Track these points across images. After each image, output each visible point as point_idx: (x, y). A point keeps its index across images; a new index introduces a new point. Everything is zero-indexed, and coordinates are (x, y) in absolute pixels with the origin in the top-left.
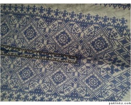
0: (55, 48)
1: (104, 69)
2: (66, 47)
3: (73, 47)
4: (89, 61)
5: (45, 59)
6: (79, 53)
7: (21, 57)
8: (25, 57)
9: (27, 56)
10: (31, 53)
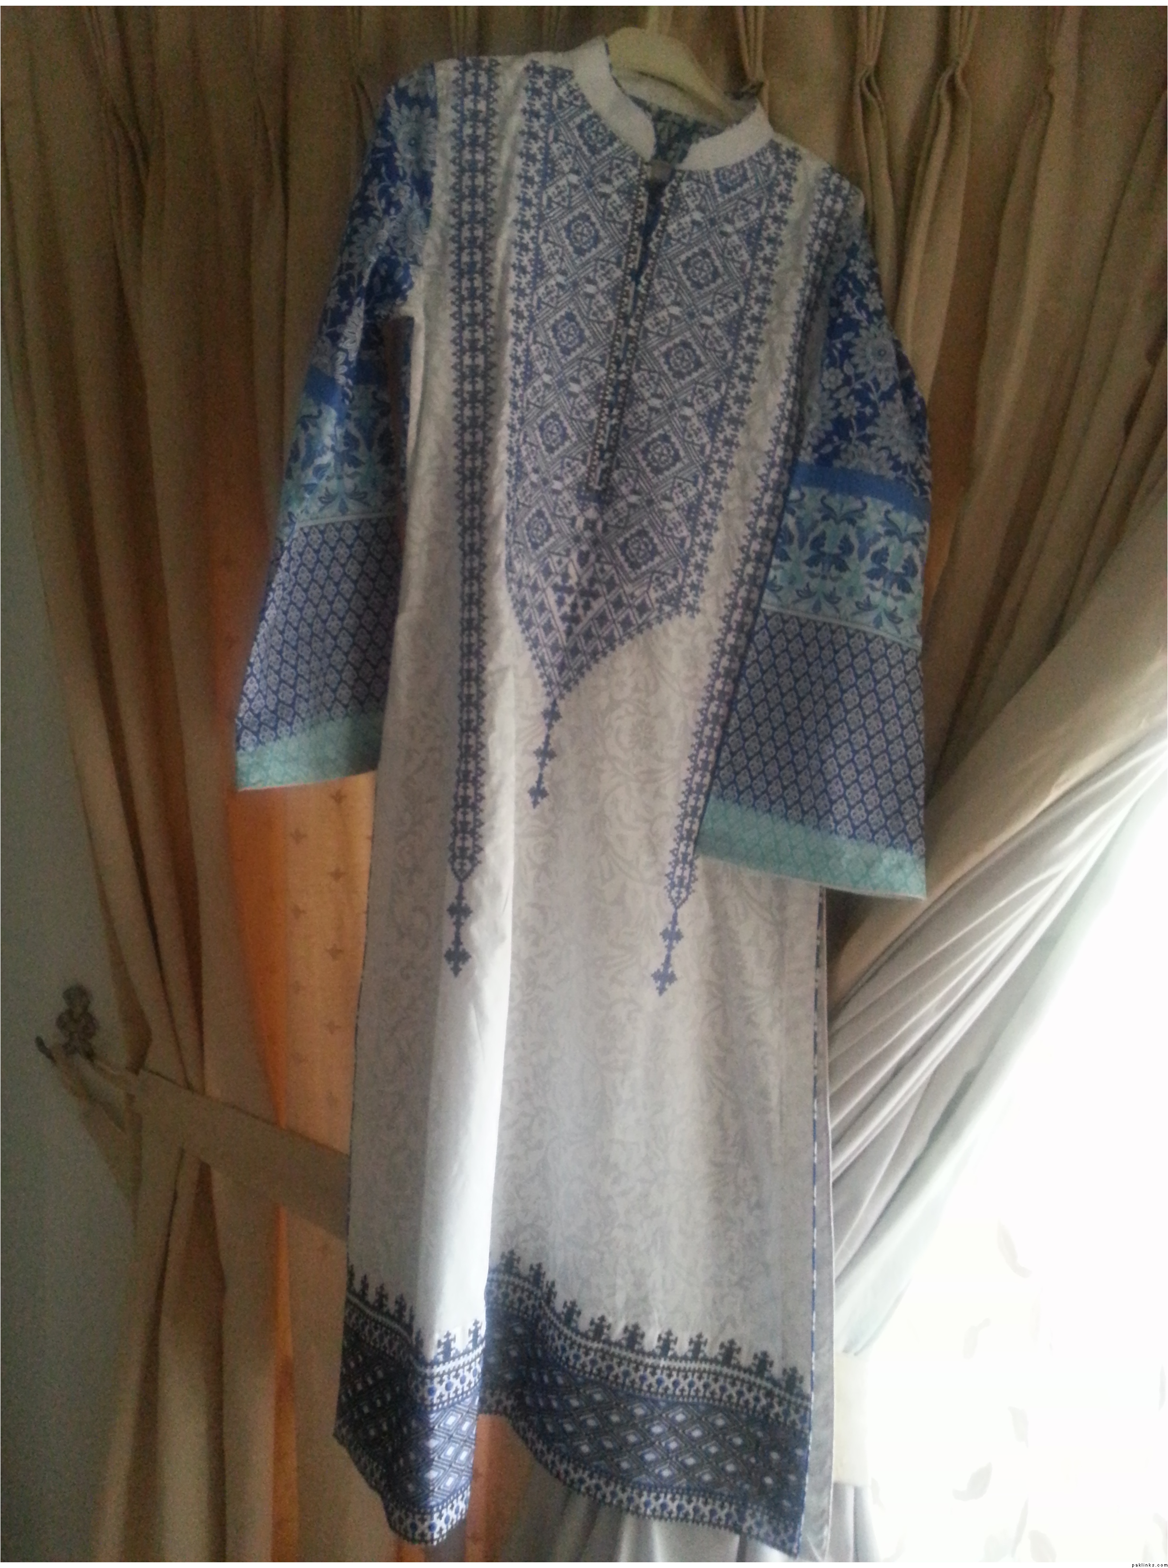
0: (636, 430)
1: (567, 567)
2: (637, 461)
3: (636, 481)
4: (590, 525)
5: (605, 395)
6: (617, 497)
7: (618, 323)
8: (615, 334)
9: (620, 341)
10: (625, 355)
